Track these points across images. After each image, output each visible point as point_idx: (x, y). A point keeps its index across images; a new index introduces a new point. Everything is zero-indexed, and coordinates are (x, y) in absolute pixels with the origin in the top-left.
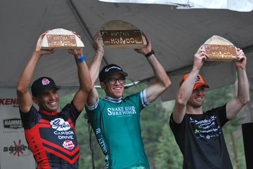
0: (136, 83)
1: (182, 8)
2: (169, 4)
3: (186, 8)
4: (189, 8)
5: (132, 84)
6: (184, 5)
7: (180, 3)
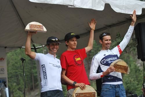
0: (43, 46)
1: (71, 7)
2: (64, 5)
3: (72, 7)
4: (74, 7)
5: (41, 46)
6: (71, 6)
7: (70, 4)
